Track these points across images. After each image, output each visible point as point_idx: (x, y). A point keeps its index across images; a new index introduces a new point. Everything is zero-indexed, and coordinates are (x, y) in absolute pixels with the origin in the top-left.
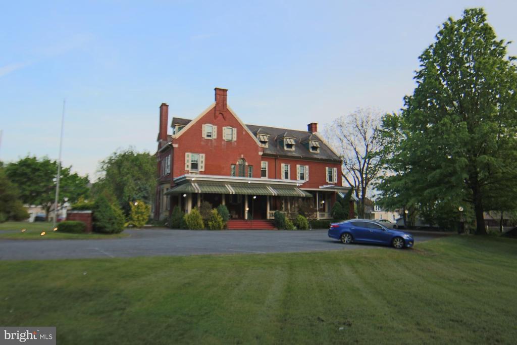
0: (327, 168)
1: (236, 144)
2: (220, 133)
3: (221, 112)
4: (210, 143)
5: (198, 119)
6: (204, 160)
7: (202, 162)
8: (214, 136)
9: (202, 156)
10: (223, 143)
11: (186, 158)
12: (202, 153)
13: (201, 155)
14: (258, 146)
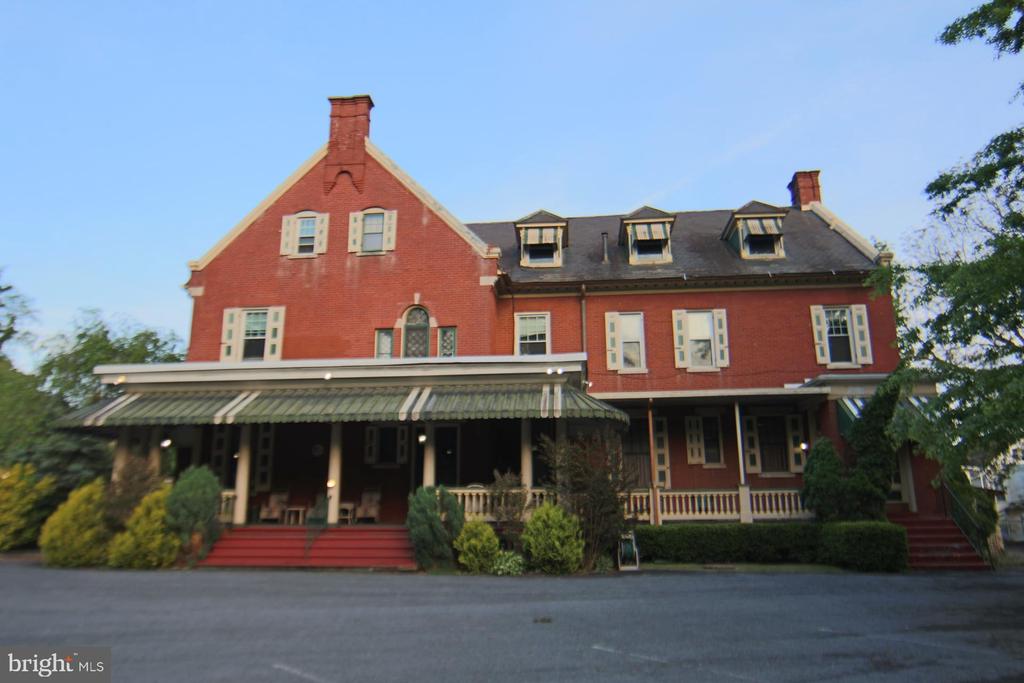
0: (817, 311)
1: (394, 259)
2: (338, 234)
3: (345, 168)
4: (304, 267)
5: (272, 202)
6: (280, 325)
7: (275, 331)
8: (321, 246)
9: (277, 314)
10: (349, 264)
11: (226, 326)
12: (279, 304)
13: (271, 310)
14: (475, 257)
